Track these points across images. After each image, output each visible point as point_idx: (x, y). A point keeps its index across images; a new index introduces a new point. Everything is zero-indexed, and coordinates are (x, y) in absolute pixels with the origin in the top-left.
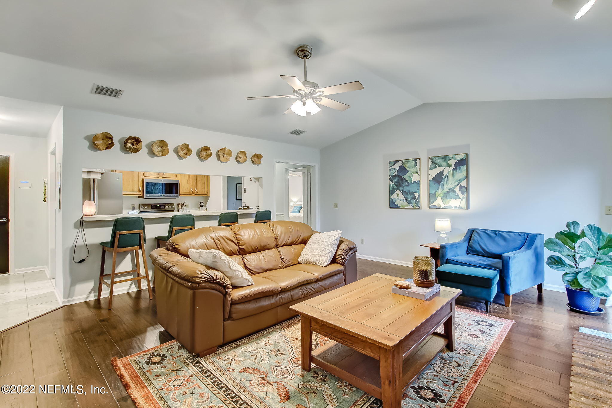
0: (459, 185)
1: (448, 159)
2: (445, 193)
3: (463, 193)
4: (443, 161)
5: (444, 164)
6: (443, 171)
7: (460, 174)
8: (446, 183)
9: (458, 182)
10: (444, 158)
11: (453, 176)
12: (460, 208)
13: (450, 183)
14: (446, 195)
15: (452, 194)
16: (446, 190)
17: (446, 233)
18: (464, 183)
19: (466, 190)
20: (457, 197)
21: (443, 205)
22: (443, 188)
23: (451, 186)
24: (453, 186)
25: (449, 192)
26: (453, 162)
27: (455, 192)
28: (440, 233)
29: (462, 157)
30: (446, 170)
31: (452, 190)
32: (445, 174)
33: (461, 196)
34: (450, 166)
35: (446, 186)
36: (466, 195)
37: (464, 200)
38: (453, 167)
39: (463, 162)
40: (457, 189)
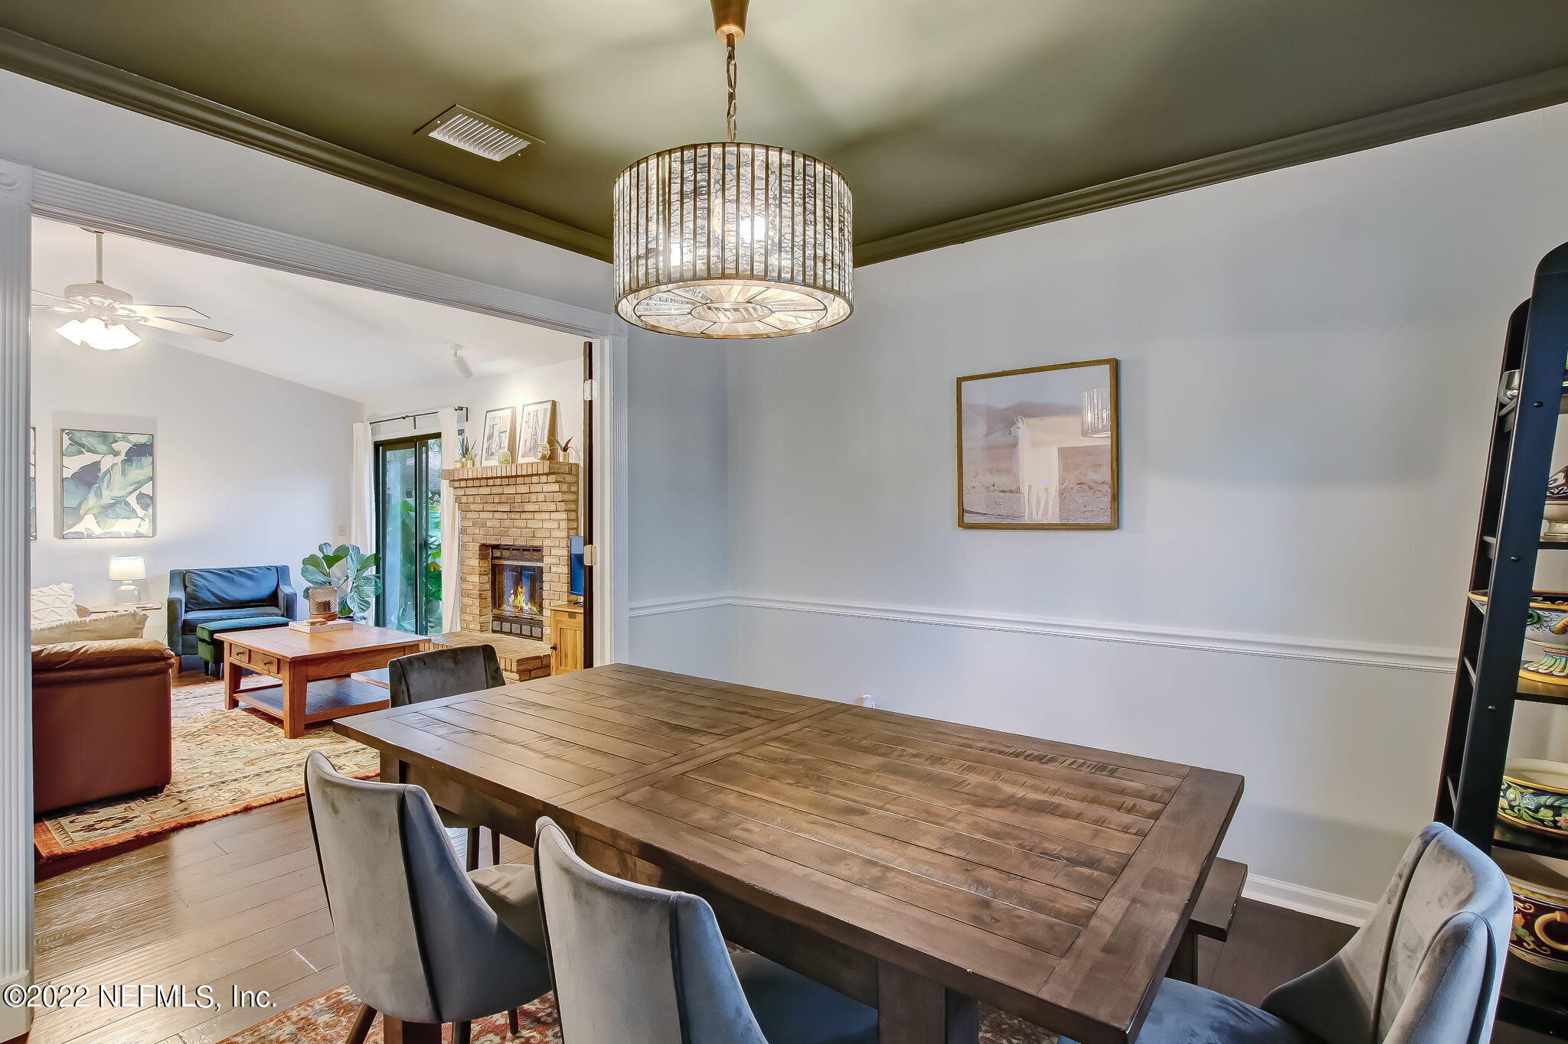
0: (138, 492)
1: (112, 440)
2: (103, 507)
3: (145, 507)
4: (100, 443)
5: (102, 448)
6: (99, 463)
7: (138, 471)
8: (108, 487)
9: (134, 487)
10: (104, 436)
11: (124, 473)
12: (139, 535)
13: (115, 487)
14: (108, 510)
15: (118, 509)
16: (107, 498)
17: (135, 582)
18: (147, 489)
19: (148, 501)
20: (133, 515)
21: (97, 530)
22: (99, 495)
23: (117, 493)
24: (123, 493)
25: (112, 505)
26: (123, 447)
27: (127, 504)
28: (120, 582)
29: (143, 439)
30: (107, 462)
31: (118, 501)
32: (103, 469)
33: (141, 512)
34: (116, 454)
35: (105, 493)
36: (150, 510)
37: (147, 519)
38: (123, 457)
39: (142, 451)
40: (132, 500)
